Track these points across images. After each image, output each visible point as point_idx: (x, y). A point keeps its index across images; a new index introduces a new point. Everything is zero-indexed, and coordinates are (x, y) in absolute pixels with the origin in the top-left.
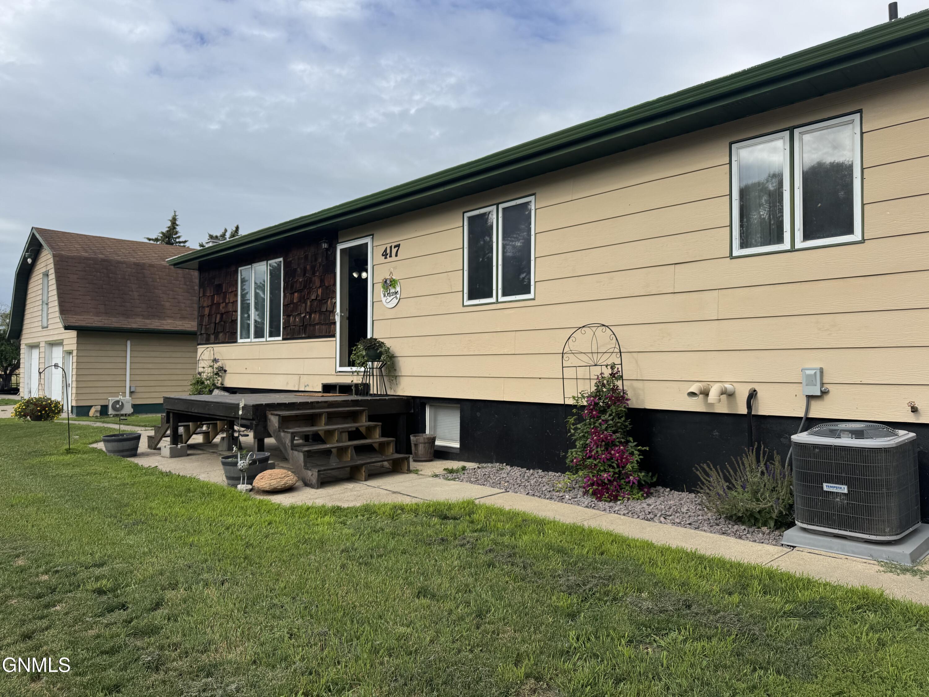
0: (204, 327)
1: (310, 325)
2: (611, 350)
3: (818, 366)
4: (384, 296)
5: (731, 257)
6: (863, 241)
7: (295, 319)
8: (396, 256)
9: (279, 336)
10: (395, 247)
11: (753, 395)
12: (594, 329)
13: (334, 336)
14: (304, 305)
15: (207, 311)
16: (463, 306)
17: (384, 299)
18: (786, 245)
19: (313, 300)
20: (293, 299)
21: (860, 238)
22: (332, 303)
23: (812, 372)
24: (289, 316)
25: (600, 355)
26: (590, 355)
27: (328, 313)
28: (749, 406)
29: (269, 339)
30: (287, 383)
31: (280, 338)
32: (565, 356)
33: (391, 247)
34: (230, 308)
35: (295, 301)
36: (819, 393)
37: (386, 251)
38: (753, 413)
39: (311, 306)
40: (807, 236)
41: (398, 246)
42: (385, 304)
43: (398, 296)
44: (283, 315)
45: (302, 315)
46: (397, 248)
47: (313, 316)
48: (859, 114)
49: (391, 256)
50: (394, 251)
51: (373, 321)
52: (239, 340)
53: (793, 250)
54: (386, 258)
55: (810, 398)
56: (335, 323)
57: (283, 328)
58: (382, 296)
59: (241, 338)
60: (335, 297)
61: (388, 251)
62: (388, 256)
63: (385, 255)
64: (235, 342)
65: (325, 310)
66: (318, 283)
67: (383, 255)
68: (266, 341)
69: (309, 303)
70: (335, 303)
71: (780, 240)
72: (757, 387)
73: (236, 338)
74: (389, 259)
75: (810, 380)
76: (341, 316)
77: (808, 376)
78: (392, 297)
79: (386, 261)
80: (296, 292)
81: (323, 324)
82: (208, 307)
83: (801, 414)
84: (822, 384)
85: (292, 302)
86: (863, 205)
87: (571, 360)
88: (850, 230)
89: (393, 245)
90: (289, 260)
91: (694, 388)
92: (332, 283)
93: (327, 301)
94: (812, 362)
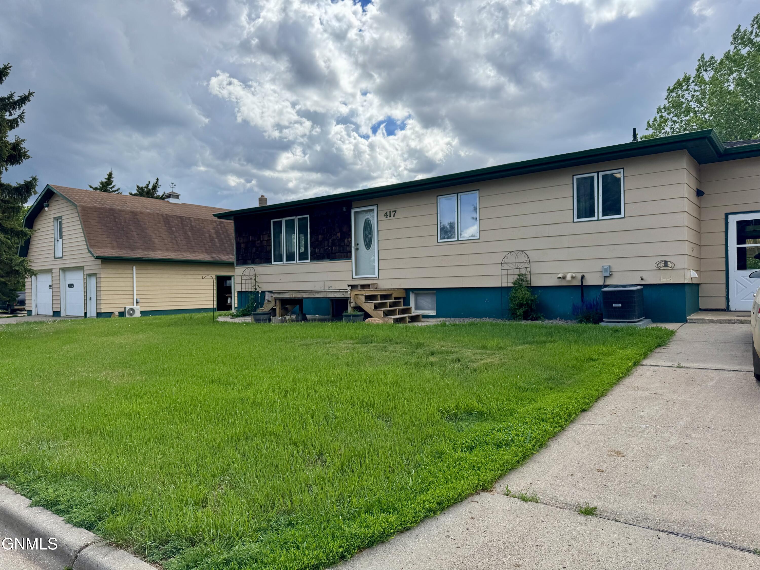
0: (240, 255)
1: (332, 253)
2: (525, 262)
3: (609, 265)
5: (573, 222)
6: (624, 217)
7: (320, 250)
8: (394, 216)
9: (308, 259)
10: (393, 212)
11: (583, 277)
12: (517, 253)
13: (350, 258)
14: (327, 242)
15: (243, 246)
16: (438, 242)
18: (596, 218)
19: (334, 239)
20: (318, 238)
21: (623, 216)
22: (348, 241)
23: (606, 267)
24: (314, 248)
25: (519, 264)
26: (514, 264)
27: (346, 246)
28: (582, 282)
29: (298, 262)
30: (315, 286)
31: (309, 261)
32: (502, 265)
33: (390, 212)
34: (265, 244)
35: (319, 240)
36: (609, 275)
37: (386, 213)
38: (584, 284)
39: (332, 242)
40: (604, 215)
41: (396, 211)
44: (310, 248)
45: (326, 248)
47: (334, 248)
48: (623, 169)
49: (390, 216)
50: (392, 214)
51: (378, 251)
52: (273, 263)
53: (598, 220)
55: (605, 277)
56: (351, 252)
57: (310, 255)
59: (274, 261)
60: (350, 238)
61: (388, 213)
62: (388, 216)
63: (386, 215)
64: (271, 264)
66: (337, 230)
68: (296, 263)
69: (330, 241)
70: (351, 241)
71: (593, 216)
72: (584, 274)
73: (271, 262)
74: (388, 218)
75: (606, 270)
77: (604, 269)
79: (387, 219)
81: (342, 253)
82: (243, 243)
83: (602, 283)
84: (610, 272)
85: (317, 241)
86: (624, 204)
87: (505, 267)
88: (620, 213)
89: (392, 211)
91: (560, 275)
92: (348, 229)
93: (344, 241)
94: (606, 263)
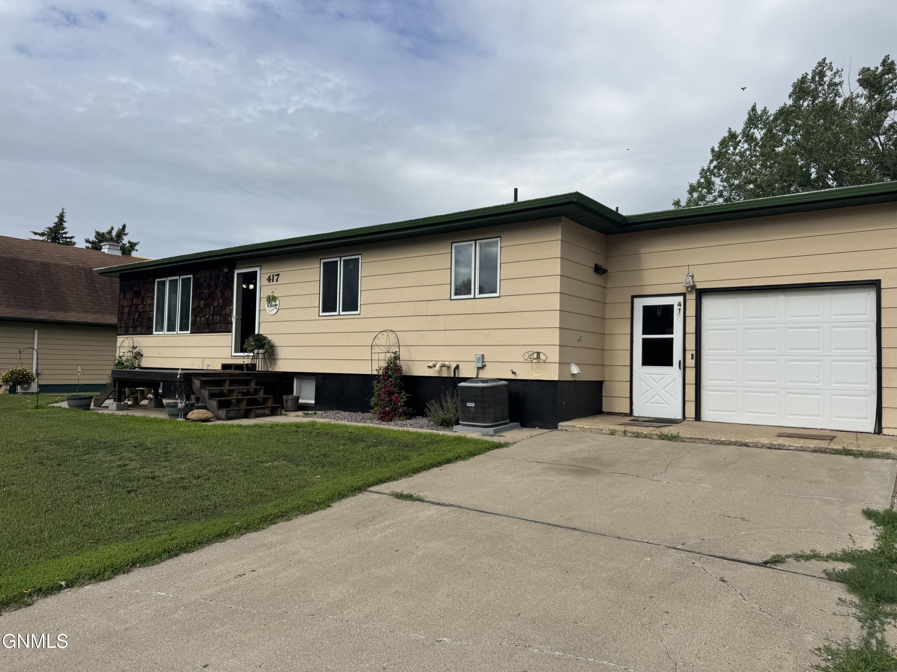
0: (123, 322)
1: (213, 323)
2: (395, 345)
3: (482, 353)
4: (268, 307)
6: (499, 297)
7: (201, 319)
9: (188, 330)
11: (457, 367)
12: (388, 333)
13: (230, 331)
14: (208, 309)
15: (126, 310)
16: (319, 316)
17: (267, 309)
18: (472, 296)
19: (215, 306)
20: (200, 305)
22: (229, 309)
23: (479, 356)
24: (196, 316)
25: (390, 347)
26: (386, 347)
27: (227, 316)
28: (455, 373)
29: (179, 332)
30: (194, 364)
31: (189, 332)
32: (373, 347)
33: (273, 275)
34: (147, 308)
36: (481, 366)
37: (270, 277)
38: (457, 376)
39: (214, 310)
40: (479, 293)
42: (268, 312)
43: (277, 307)
44: (191, 316)
45: (207, 317)
46: (277, 276)
47: (215, 317)
48: (500, 238)
49: (273, 281)
50: (275, 278)
51: (259, 323)
52: (154, 333)
53: (474, 298)
54: (270, 282)
55: (479, 368)
56: (231, 323)
57: (191, 325)
58: (266, 306)
59: (156, 331)
60: (232, 305)
63: (269, 280)
64: (152, 334)
65: (224, 314)
66: (219, 295)
67: (267, 280)
68: (177, 334)
69: (212, 308)
70: (232, 309)
71: (470, 293)
72: (459, 364)
73: (152, 331)
74: (272, 283)
75: (479, 360)
76: (236, 318)
77: (477, 358)
78: (273, 308)
79: (270, 284)
80: (202, 300)
81: (222, 323)
82: (127, 307)
83: (475, 376)
84: (483, 362)
85: (199, 307)
86: (500, 280)
87: (376, 350)
88: (495, 291)
89: (275, 274)
90: (197, 277)
91: (431, 364)
92: (230, 295)
93: (226, 308)
94: (480, 351)
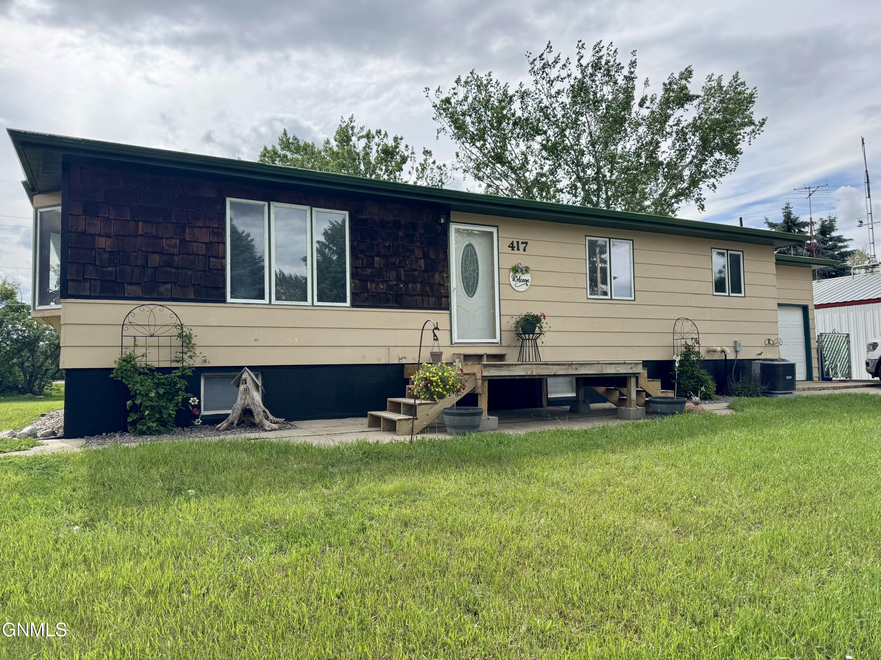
1: (407, 295)
4: (514, 280)
5: (713, 295)
6: (745, 296)
8: (524, 250)
9: (345, 301)
10: (522, 243)
13: (447, 309)
18: (727, 294)
20: (373, 263)
22: (441, 277)
23: (740, 342)
25: (685, 334)
26: (681, 334)
28: (725, 356)
29: (318, 304)
31: (348, 304)
33: (518, 242)
35: (376, 266)
36: (740, 350)
37: (512, 243)
40: (732, 292)
42: (514, 287)
43: (529, 283)
44: (351, 280)
45: (392, 283)
46: (525, 245)
47: (410, 286)
48: (742, 252)
50: (522, 247)
52: (229, 299)
53: (729, 296)
54: (513, 250)
55: (737, 352)
56: (448, 298)
57: (352, 294)
58: (511, 280)
59: (234, 297)
60: (448, 272)
62: (516, 249)
63: (512, 247)
64: (223, 300)
67: (509, 247)
68: (313, 305)
69: (403, 272)
70: (448, 277)
71: (725, 291)
73: (224, 297)
74: (516, 252)
75: (739, 345)
76: (456, 291)
78: (522, 283)
80: (377, 256)
81: (429, 296)
84: (741, 347)
85: (370, 266)
86: (744, 284)
88: (741, 292)
90: (361, 217)
92: (442, 257)
94: (736, 339)
